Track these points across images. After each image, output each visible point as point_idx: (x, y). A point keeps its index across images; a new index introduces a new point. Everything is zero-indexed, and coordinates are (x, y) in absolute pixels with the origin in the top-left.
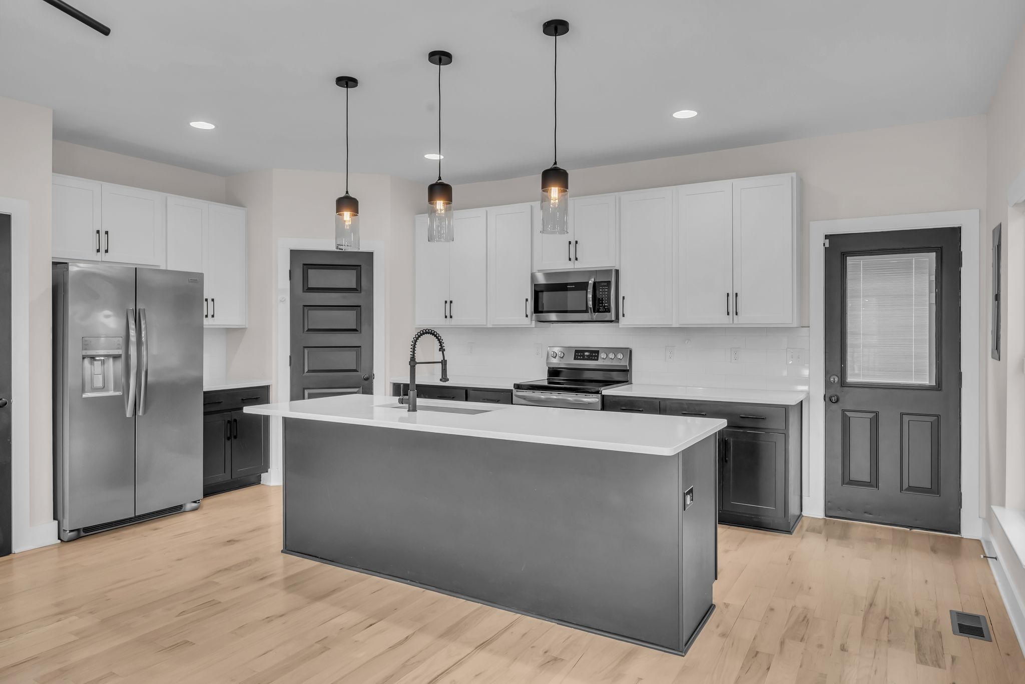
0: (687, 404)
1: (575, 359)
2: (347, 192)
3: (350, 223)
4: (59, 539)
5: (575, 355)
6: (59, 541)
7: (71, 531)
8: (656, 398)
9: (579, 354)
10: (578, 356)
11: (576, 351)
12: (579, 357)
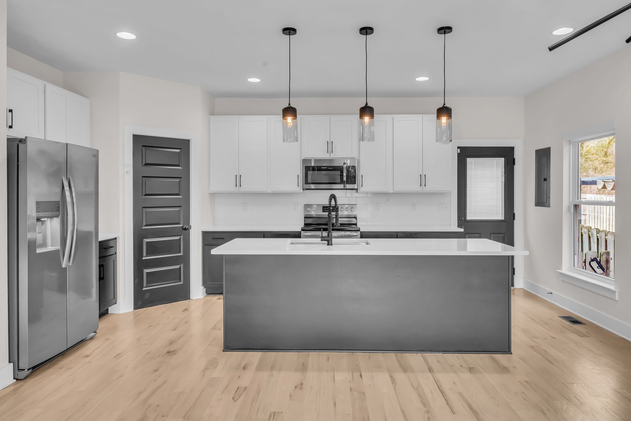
0: (409, 234)
1: (323, 211)
2: (289, 104)
3: (292, 124)
4: (14, 379)
5: (323, 210)
6: (15, 380)
7: (28, 370)
8: (391, 232)
9: (326, 209)
10: (325, 209)
11: (323, 207)
12: (326, 211)
